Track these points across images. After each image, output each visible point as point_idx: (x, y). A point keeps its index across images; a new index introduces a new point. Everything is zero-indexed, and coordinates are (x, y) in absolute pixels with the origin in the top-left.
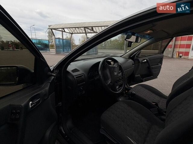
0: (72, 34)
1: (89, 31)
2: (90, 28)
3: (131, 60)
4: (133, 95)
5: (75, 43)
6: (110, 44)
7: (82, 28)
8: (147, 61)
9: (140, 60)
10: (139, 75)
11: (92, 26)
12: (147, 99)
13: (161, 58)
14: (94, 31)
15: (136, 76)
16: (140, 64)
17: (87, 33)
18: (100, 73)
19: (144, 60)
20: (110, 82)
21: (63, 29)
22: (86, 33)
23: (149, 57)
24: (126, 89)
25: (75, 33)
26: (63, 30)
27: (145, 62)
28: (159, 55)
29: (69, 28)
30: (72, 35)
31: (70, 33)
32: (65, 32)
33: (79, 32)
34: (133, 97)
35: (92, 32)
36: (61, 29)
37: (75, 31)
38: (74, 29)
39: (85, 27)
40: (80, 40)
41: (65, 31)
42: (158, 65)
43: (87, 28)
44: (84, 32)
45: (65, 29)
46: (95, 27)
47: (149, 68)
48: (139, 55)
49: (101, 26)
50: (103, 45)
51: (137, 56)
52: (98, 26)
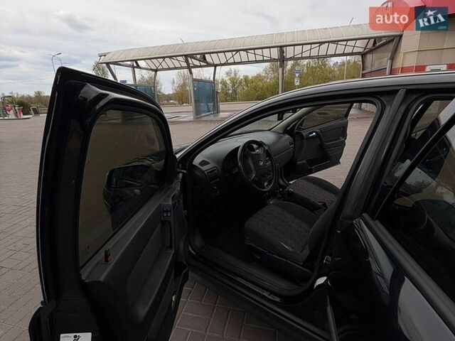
0: (156, 71)
1: (197, 63)
2: (198, 56)
3: (287, 136)
4: (290, 194)
5: (162, 91)
6: (246, 88)
7: (180, 58)
8: (318, 135)
9: (305, 133)
10: (304, 161)
11: (202, 52)
12: (310, 198)
13: (344, 127)
14: (207, 62)
15: (298, 163)
16: (305, 141)
17: (192, 67)
18: (240, 164)
19: (312, 133)
20: (254, 176)
21: (136, 61)
22: (189, 68)
23: (320, 127)
24: (281, 186)
25: (163, 69)
26: (135, 65)
27: (313, 137)
28: (340, 122)
29: (150, 59)
30: (156, 74)
31: (151, 70)
32: (140, 68)
33: (172, 66)
34: (291, 197)
35: (203, 64)
36: (129, 63)
37: (164, 64)
38: (161, 60)
39: (186, 56)
40: (174, 83)
41: (138, 66)
42: (338, 139)
43: (192, 56)
44: (185, 64)
45: (139, 62)
46: (210, 53)
47: (321, 146)
48: (301, 125)
49: (224, 52)
50: (229, 90)
51: (298, 127)
52: (217, 52)
